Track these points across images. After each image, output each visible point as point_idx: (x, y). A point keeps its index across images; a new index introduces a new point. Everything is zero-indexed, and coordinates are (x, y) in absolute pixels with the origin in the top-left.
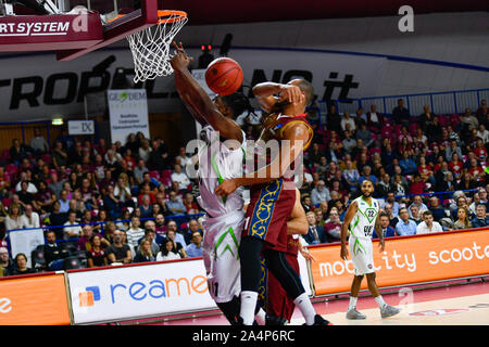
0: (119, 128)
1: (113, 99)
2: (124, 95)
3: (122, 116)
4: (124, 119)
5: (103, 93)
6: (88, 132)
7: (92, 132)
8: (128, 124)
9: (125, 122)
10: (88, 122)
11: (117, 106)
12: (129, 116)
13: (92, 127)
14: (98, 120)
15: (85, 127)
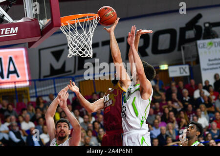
0: (208, 69)
1: (202, 47)
2: (211, 43)
3: (209, 60)
4: (211, 63)
5: (194, 43)
6: (184, 74)
7: (188, 74)
8: (215, 66)
9: (213, 64)
10: (184, 66)
11: (205, 52)
12: (215, 60)
13: (187, 70)
14: (192, 64)
15: (182, 70)
